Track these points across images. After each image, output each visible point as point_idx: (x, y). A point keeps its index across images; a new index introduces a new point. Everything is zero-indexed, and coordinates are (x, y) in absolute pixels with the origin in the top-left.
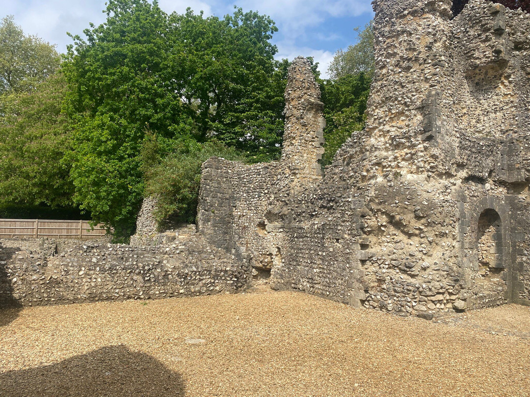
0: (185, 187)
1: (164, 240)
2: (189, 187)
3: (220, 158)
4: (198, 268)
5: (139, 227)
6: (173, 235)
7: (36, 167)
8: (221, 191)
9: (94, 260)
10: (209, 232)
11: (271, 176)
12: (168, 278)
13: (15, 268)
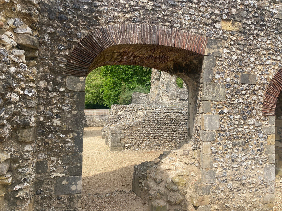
0: (127, 100)
7: (94, 90)
9: (102, 118)
11: (147, 98)
13: (87, 119)
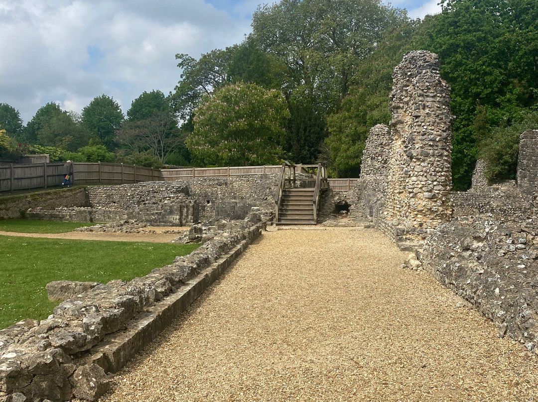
1: (491, 190)
2: (510, 154)
3: (534, 130)
4: (512, 206)
5: (474, 183)
6: (498, 187)
8: (535, 155)
10: (526, 185)
12: (494, 212)
